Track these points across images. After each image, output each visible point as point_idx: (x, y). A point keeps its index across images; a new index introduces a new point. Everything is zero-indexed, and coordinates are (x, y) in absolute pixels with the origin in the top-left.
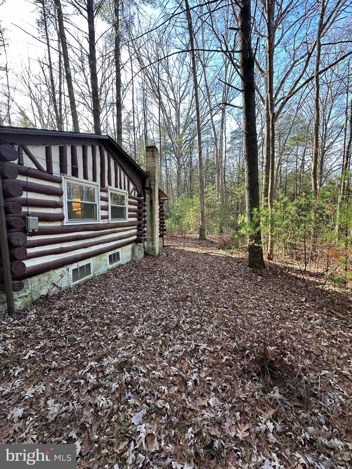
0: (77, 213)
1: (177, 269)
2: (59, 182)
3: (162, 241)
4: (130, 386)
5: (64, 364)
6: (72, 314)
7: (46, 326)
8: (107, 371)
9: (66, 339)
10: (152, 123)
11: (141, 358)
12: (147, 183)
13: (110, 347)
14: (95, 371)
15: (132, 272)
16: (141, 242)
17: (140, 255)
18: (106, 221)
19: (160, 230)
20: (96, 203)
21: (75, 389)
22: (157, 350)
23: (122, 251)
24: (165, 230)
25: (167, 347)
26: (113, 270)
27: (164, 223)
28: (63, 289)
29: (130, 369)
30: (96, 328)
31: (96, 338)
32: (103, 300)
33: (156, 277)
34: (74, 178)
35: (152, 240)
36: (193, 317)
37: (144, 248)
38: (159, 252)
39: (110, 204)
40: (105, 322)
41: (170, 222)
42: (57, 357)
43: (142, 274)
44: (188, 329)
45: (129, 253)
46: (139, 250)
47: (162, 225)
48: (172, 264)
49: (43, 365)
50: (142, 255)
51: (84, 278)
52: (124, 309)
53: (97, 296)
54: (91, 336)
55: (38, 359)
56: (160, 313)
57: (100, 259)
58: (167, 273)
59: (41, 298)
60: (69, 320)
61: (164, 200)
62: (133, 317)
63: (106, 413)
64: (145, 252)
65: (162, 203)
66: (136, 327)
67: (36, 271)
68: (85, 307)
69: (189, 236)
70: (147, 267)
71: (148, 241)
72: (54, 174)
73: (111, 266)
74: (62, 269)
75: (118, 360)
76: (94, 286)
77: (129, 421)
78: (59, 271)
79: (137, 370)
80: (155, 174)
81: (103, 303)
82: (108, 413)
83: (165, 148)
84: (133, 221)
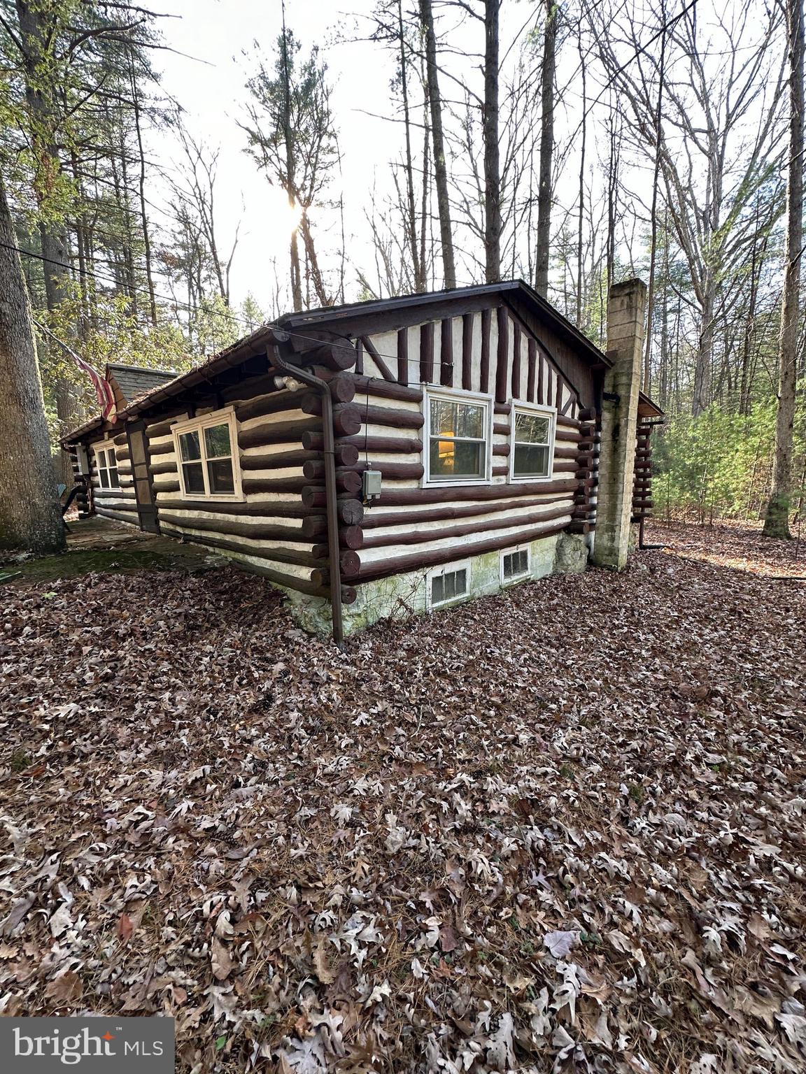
0: (446, 462)
1: (680, 612)
2: (417, 399)
3: (638, 533)
4: (542, 861)
5: (415, 757)
6: (429, 665)
7: (387, 677)
8: (494, 807)
9: (419, 711)
10: (629, 219)
11: (571, 807)
12: (608, 381)
13: (500, 756)
14: (469, 795)
15: (555, 602)
16: (580, 532)
17: (576, 562)
18: (503, 480)
19: (635, 504)
20: (483, 440)
21: (432, 813)
22: (614, 806)
23: (533, 548)
24: (650, 505)
25: (643, 809)
26: (511, 589)
27: (648, 485)
28: (415, 614)
29: (544, 821)
30: (473, 707)
31: (472, 727)
32: (489, 651)
33: (617, 622)
34: (445, 389)
35: (612, 528)
36: (730, 755)
37: (588, 547)
38: (629, 562)
39: (513, 441)
40: (493, 699)
41: (664, 484)
42: (402, 739)
43: (581, 610)
44: (713, 784)
45: (550, 557)
46: (575, 550)
47: (640, 490)
48: (666, 596)
49: (381, 747)
50: (581, 564)
51: (453, 599)
52: (534, 683)
53: (477, 640)
54: (464, 720)
55: (373, 732)
56: (626, 716)
57: (486, 564)
58: (649, 616)
59: (379, 623)
60: (424, 676)
61: (652, 424)
62: (554, 706)
63: (489, 892)
64: (589, 556)
65: (647, 433)
66: (560, 731)
67: (375, 572)
68: (454, 658)
69: (726, 523)
70: (594, 594)
71: (600, 531)
72: (409, 386)
73: (508, 580)
74: (416, 574)
75: (517, 791)
76: (472, 618)
77: (539, 938)
78: (410, 577)
79: (560, 831)
80: (632, 355)
81: (488, 659)
82: (494, 896)
83: (665, 280)
84: (564, 481)
